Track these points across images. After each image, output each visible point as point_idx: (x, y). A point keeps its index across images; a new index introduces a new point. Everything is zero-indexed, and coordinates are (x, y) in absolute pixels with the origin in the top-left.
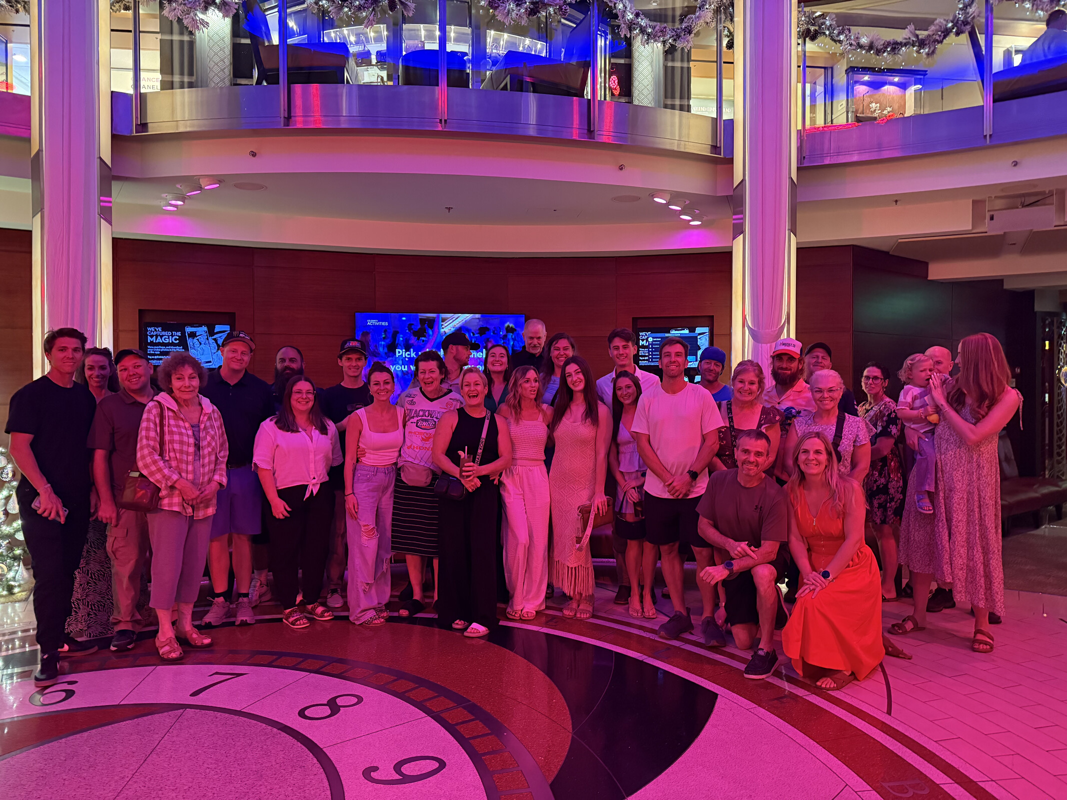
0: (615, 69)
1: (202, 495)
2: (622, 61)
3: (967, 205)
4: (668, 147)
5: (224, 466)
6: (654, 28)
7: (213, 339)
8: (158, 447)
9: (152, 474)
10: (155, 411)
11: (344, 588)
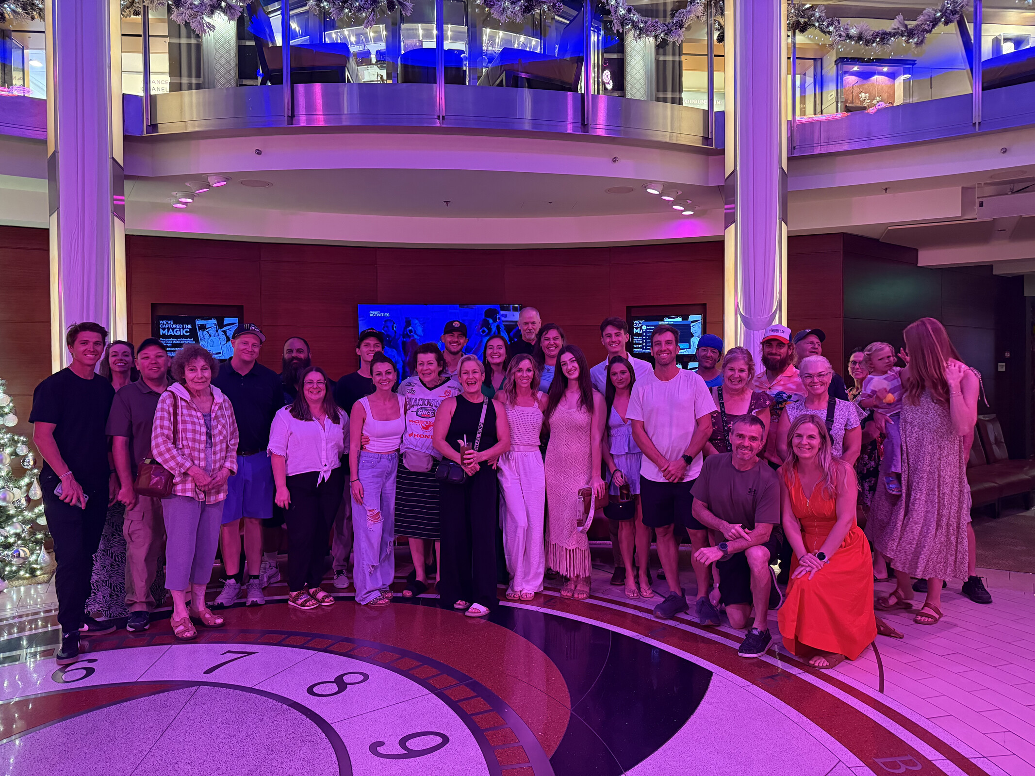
0: (607, 64)
1: (214, 481)
2: (615, 56)
3: (956, 192)
4: (660, 139)
5: (234, 454)
6: (646, 23)
7: (222, 331)
8: (172, 435)
9: (166, 461)
10: (168, 401)
11: (350, 569)
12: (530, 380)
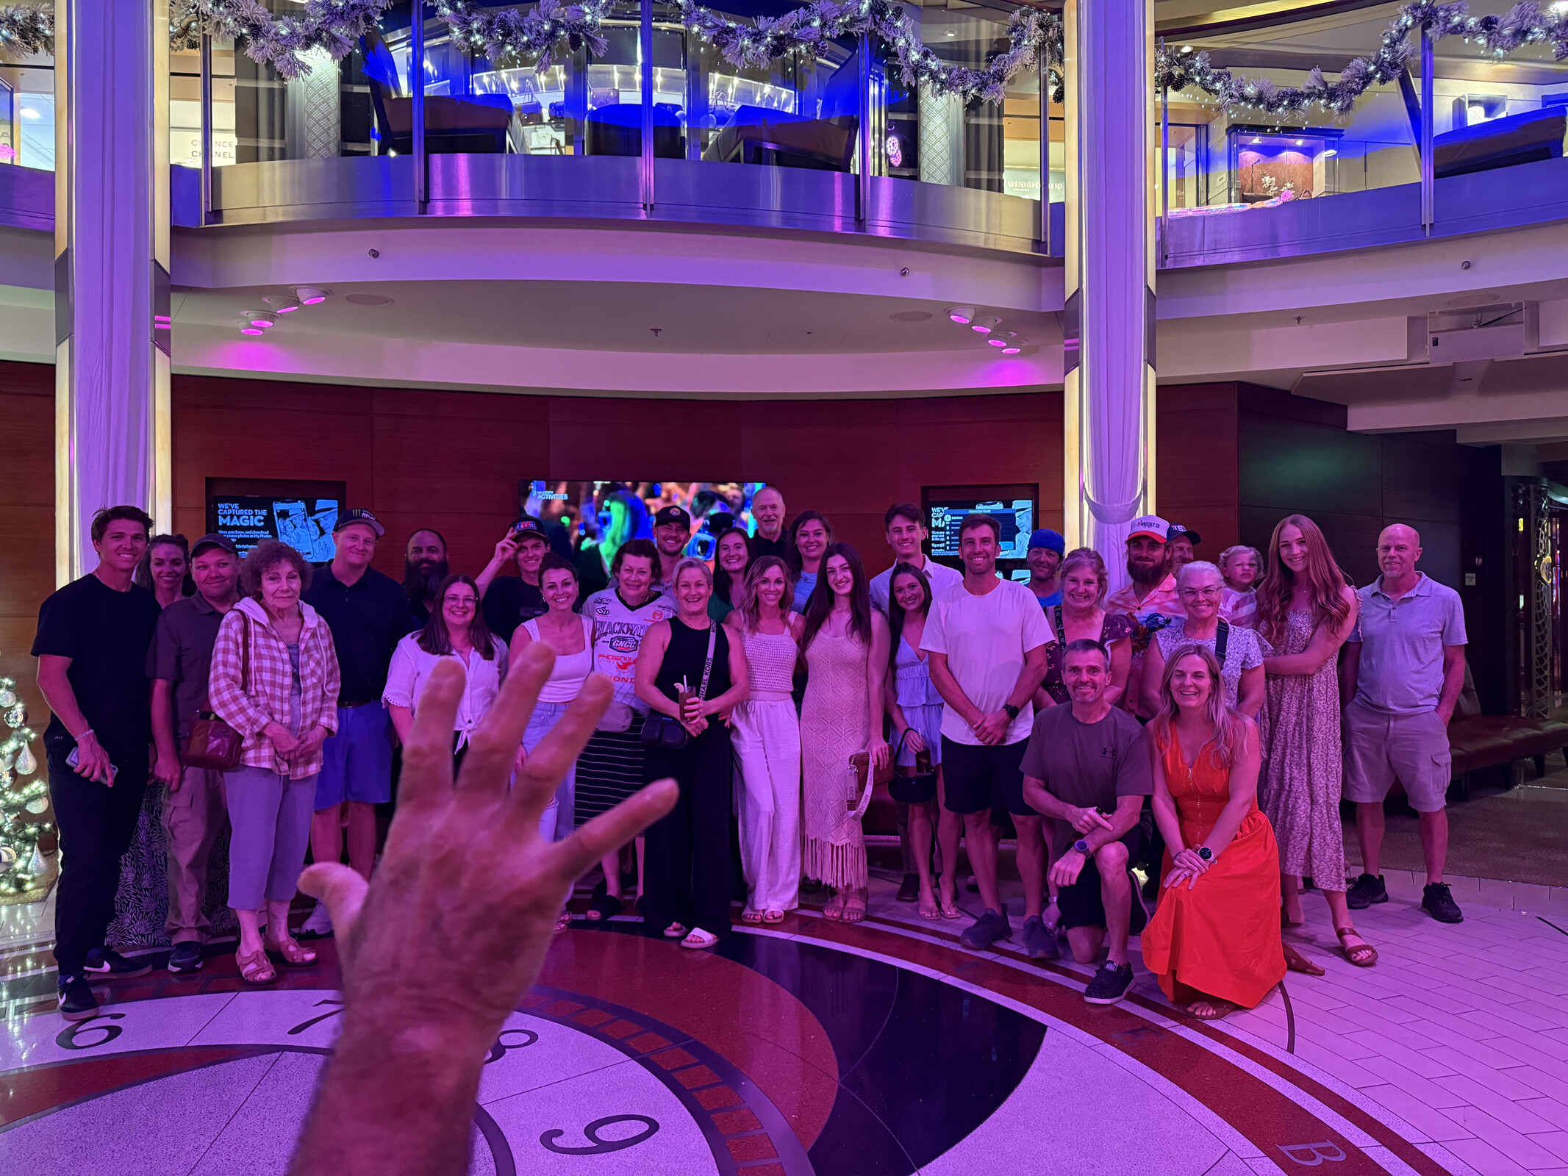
0: (894, 128)
1: (303, 746)
2: (904, 117)
3: (1400, 324)
4: (971, 242)
5: (334, 704)
6: (949, 73)
7: (314, 520)
8: (241, 676)
9: (231, 716)
10: (236, 626)
12: (780, 596)
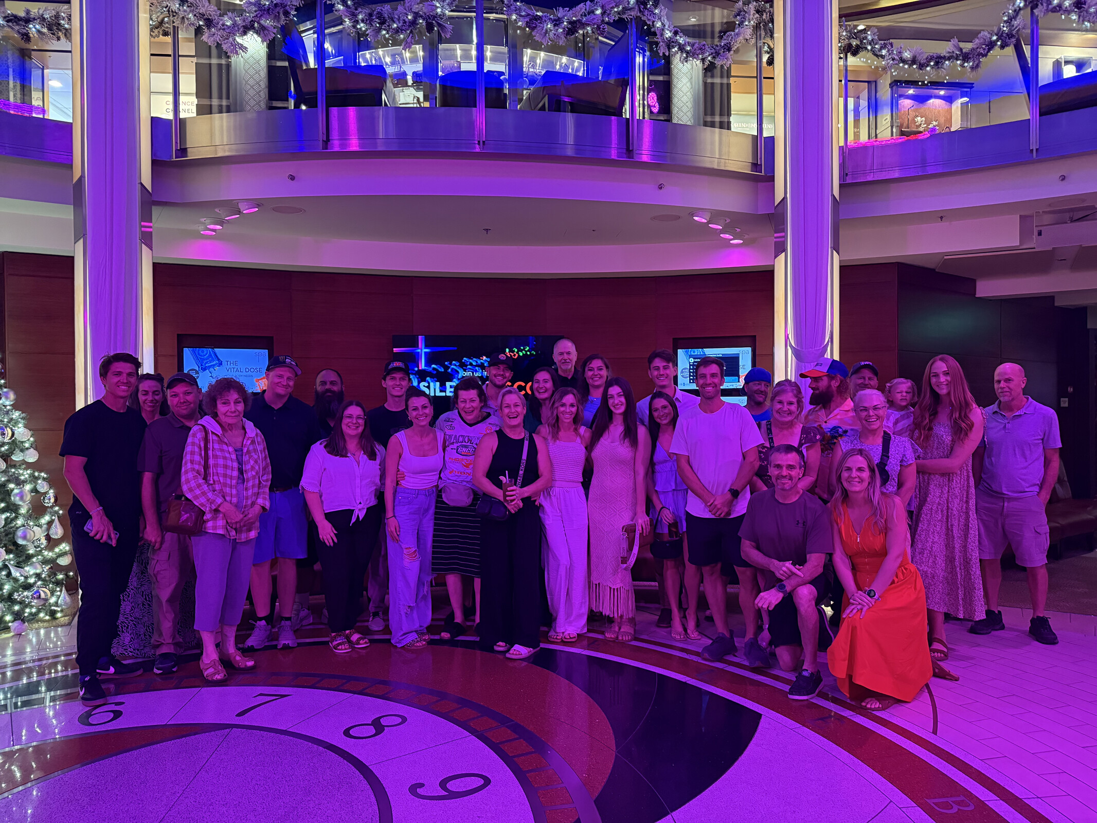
0: (653, 86)
1: (246, 519)
2: (661, 78)
4: (708, 165)
5: (267, 490)
6: (693, 45)
8: (203, 470)
9: (197, 497)
10: (199, 435)
11: (386, 611)
12: (573, 416)
